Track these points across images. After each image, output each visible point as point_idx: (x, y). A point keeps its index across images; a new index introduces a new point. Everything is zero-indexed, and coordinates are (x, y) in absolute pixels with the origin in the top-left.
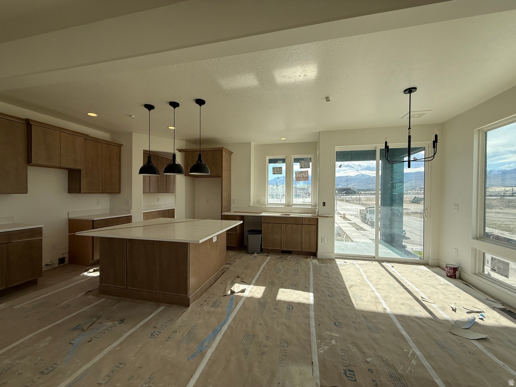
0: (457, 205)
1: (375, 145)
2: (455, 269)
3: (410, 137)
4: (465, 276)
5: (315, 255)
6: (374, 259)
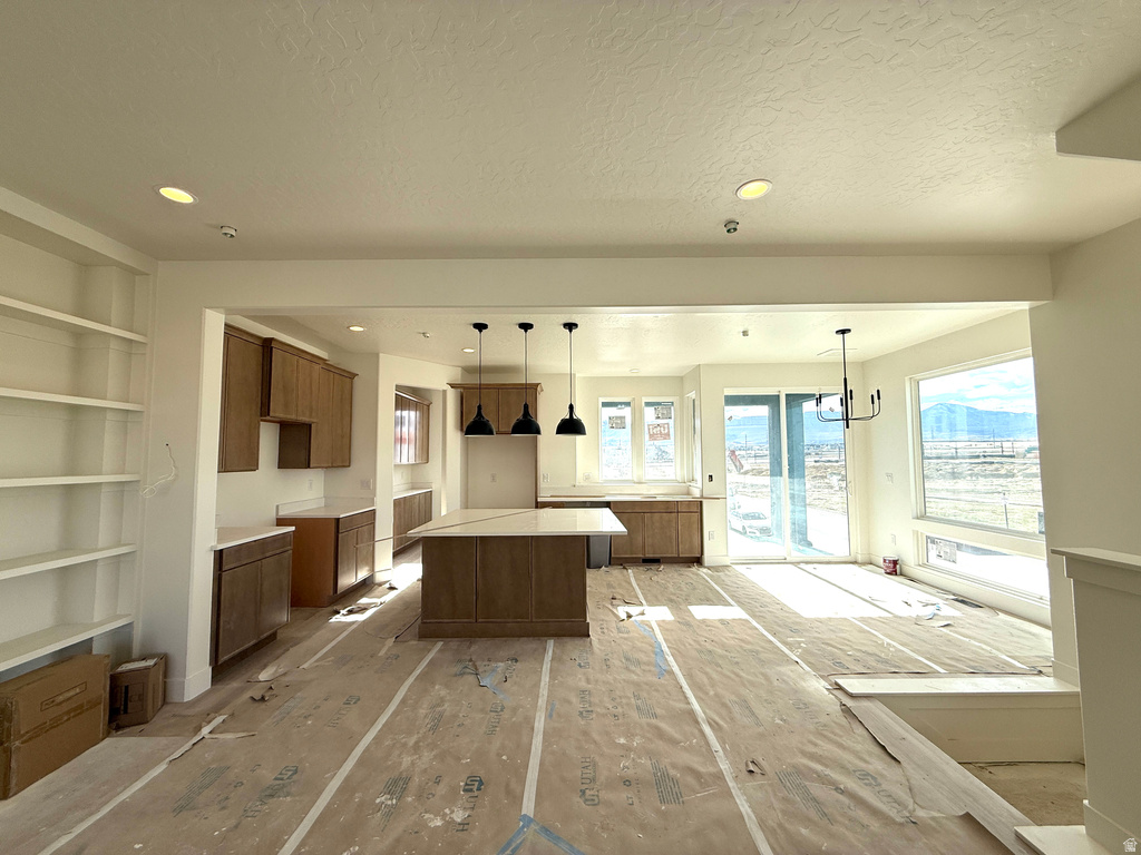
0: (890, 476)
1: (778, 389)
2: (895, 563)
3: (845, 379)
4: (907, 570)
5: (698, 561)
6: (784, 562)
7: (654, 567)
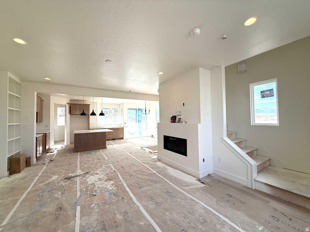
1: (137, 107)
5: (123, 138)
6: (137, 137)
7: (115, 140)
